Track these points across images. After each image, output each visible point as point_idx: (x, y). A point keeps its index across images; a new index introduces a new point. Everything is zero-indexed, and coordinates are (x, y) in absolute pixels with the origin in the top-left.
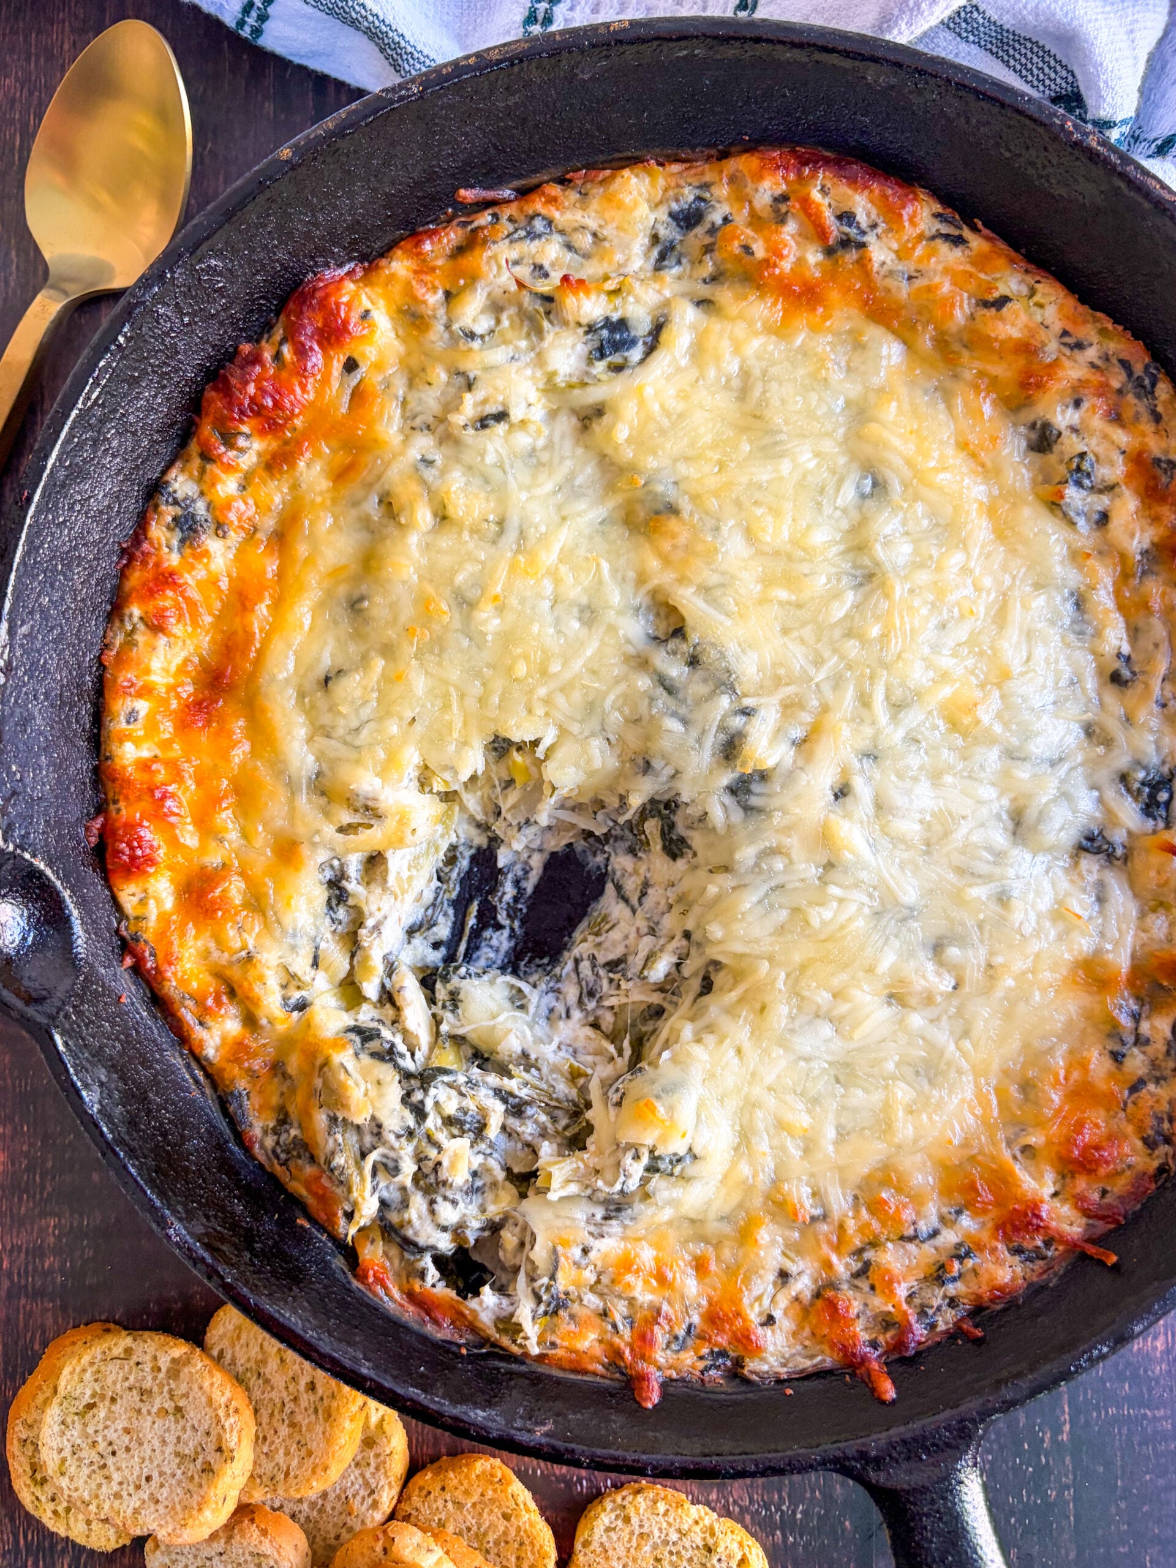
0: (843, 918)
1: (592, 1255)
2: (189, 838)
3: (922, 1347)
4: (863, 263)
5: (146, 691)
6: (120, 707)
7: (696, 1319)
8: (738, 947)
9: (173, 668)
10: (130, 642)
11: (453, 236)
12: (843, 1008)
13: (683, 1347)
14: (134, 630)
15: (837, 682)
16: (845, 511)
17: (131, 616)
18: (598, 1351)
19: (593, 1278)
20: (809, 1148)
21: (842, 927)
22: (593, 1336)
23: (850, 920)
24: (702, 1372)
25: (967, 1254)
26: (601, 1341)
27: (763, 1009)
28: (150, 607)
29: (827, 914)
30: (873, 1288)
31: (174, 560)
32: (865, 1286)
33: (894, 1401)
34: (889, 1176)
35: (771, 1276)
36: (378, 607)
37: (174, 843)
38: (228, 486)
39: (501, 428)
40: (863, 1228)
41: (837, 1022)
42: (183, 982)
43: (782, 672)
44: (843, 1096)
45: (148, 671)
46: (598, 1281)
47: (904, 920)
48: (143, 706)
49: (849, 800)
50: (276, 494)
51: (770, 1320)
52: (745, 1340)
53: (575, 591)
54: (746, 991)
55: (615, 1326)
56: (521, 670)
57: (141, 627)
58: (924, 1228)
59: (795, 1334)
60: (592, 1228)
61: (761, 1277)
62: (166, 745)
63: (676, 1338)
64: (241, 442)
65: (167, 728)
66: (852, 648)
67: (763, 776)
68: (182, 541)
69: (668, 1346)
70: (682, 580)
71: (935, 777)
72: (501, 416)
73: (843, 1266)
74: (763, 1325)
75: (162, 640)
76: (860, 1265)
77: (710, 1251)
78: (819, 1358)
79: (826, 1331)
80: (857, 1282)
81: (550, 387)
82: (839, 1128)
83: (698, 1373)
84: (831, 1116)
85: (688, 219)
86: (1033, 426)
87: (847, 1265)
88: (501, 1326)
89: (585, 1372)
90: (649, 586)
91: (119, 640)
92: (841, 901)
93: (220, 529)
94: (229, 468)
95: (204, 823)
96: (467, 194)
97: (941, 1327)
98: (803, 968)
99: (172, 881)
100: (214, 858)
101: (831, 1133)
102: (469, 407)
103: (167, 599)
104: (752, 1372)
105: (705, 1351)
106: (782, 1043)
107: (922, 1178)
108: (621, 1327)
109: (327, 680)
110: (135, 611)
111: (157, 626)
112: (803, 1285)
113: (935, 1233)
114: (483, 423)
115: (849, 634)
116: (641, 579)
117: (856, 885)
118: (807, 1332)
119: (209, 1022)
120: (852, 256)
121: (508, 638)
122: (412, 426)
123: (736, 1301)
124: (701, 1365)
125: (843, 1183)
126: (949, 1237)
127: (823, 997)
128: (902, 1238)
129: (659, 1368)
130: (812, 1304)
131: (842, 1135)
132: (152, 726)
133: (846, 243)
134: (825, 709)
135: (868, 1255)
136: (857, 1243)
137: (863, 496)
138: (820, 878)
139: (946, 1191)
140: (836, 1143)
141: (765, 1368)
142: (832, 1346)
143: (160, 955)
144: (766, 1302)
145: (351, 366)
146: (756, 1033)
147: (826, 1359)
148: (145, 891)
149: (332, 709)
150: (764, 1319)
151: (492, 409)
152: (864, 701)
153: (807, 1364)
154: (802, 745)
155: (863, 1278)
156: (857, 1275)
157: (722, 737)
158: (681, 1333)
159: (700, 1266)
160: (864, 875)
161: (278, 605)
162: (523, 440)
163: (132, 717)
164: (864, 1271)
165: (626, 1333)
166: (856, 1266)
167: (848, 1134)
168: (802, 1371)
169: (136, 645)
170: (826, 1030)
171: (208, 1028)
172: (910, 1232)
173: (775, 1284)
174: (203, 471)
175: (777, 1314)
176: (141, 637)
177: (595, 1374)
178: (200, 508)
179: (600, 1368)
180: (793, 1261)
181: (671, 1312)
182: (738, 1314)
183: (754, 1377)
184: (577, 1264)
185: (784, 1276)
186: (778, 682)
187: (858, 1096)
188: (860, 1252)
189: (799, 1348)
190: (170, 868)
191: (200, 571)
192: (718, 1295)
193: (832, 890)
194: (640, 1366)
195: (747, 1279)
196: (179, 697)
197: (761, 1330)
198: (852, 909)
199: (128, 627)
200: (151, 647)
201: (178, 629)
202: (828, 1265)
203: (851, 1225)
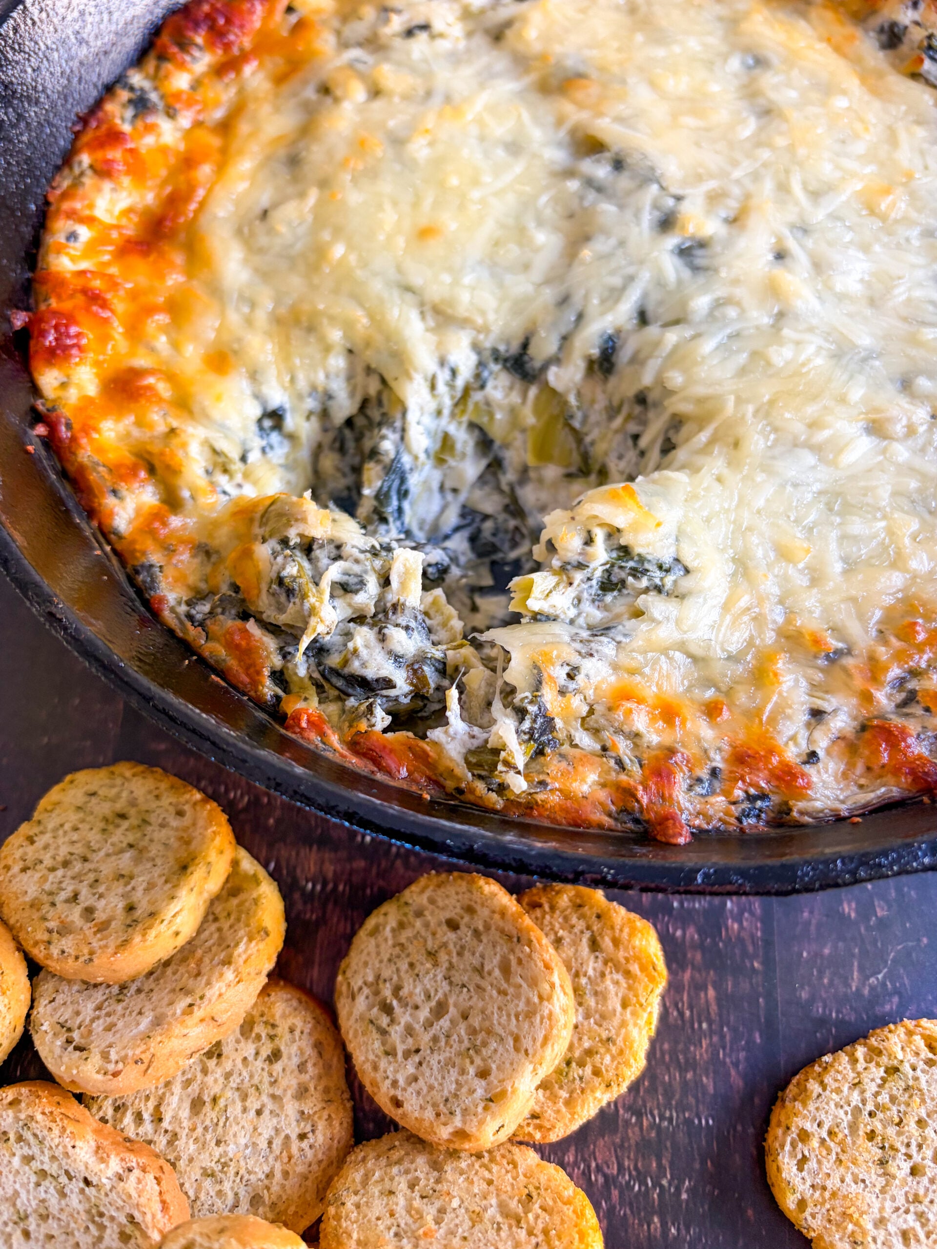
0: (802, 358)
1: (580, 678)
2: (119, 341)
5: (90, 221)
6: (60, 227)
7: (719, 762)
8: (700, 390)
9: (117, 212)
10: (77, 183)
12: (822, 436)
13: (711, 791)
14: (82, 174)
15: (756, 177)
16: (736, 75)
17: (80, 163)
18: (603, 795)
19: (585, 709)
20: (816, 578)
21: (803, 365)
22: (592, 777)
23: (809, 360)
24: (739, 820)
26: (604, 785)
27: (736, 445)
28: (100, 155)
29: (787, 353)
30: (927, 710)
31: (126, 128)
32: (918, 710)
34: (912, 605)
35: (801, 716)
36: (316, 154)
37: (103, 338)
38: (181, 81)
39: (425, 35)
40: (899, 657)
41: (817, 449)
42: (100, 450)
43: (701, 170)
44: (840, 524)
45: (91, 206)
46: (591, 712)
47: (864, 360)
48: (84, 233)
49: (788, 261)
50: (223, 93)
51: (812, 757)
53: (500, 130)
54: (716, 430)
55: (620, 762)
56: (454, 181)
57: (89, 172)
59: (845, 776)
60: (578, 646)
62: (103, 265)
63: (699, 780)
64: (195, 51)
65: (105, 255)
66: (765, 154)
67: (702, 244)
68: (135, 116)
69: (691, 789)
70: (600, 114)
71: (865, 248)
72: (425, 27)
73: (886, 698)
74: (805, 763)
75: (107, 186)
76: (903, 695)
77: (722, 698)
78: (883, 790)
79: (884, 760)
80: (905, 710)
81: (466, 15)
82: (845, 560)
83: (733, 820)
84: (833, 546)
86: (882, 30)
87: (889, 697)
88: (473, 760)
90: (568, 126)
91: (66, 184)
92: (798, 343)
93: (171, 113)
94: (182, 66)
95: (134, 330)
98: (772, 403)
99: (97, 375)
100: (141, 361)
101: (836, 565)
102: (397, 23)
103: (115, 154)
104: (802, 813)
105: (739, 793)
106: (766, 469)
108: (627, 761)
109: (265, 212)
110: (85, 159)
111: (104, 171)
112: (842, 721)
114: (409, 33)
115: (759, 144)
116: (560, 121)
117: (810, 330)
118: (860, 768)
119: (123, 487)
121: (438, 163)
124: (735, 810)
125: (861, 618)
127: (798, 428)
129: (685, 814)
130: (858, 739)
131: (851, 566)
132: (92, 248)
134: (748, 196)
137: (749, 68)
138: (773, 326)
140: (846, 572)
141: (818, 805)
142: (896, 771)
143: (76, 426)
144: (803, 741)
145: (290, 9)
146: (733, 464)
148: (68, 376)
149: (271, 232)
150: (805, 758)
151: (420, 21)
152: (783, 188)
153: (869, 797)
154: (735, 221)
155: (914, 704)
156: (904, 704)
157: (657, 214)
158: (704, 774)
159: (712, 711)
160: (814, 322)
161: (221, 168)
162: (444, 45)
163: (72, 236)
164: (911, 698)
165: (636, 769)
166: (900, 697)
167: (856, 562)
168: (864, 806)
169: (83, 184)
170: (810, 459)
171: (121, 499)
173: (808, 722)
174: (158, 69)
175: (821, 753)
176: (89, 180)
177: (600, 826)
178: (153, 97)
179: (607, 821)
180: (823, 699)
181: (687, 753)
182: (771, 752)
183: (807, 819)
184: (562, 692)
185: (817, 714)
186: (699, 178)
187: (857, 526)
188: (902, 681)
189: (855, 785)
190: (97, 364)
191: (149, 140)
192: (741, 736)
193: (786, 332)
194: (660, 808)
195: (773, 720)
196: (121, 234)
197: (807, 769)
198: (811, 349)
199: (77, 171)
200: (99, 190)
201: (126, 181)
202: (867, 698)
203: (883, 654)
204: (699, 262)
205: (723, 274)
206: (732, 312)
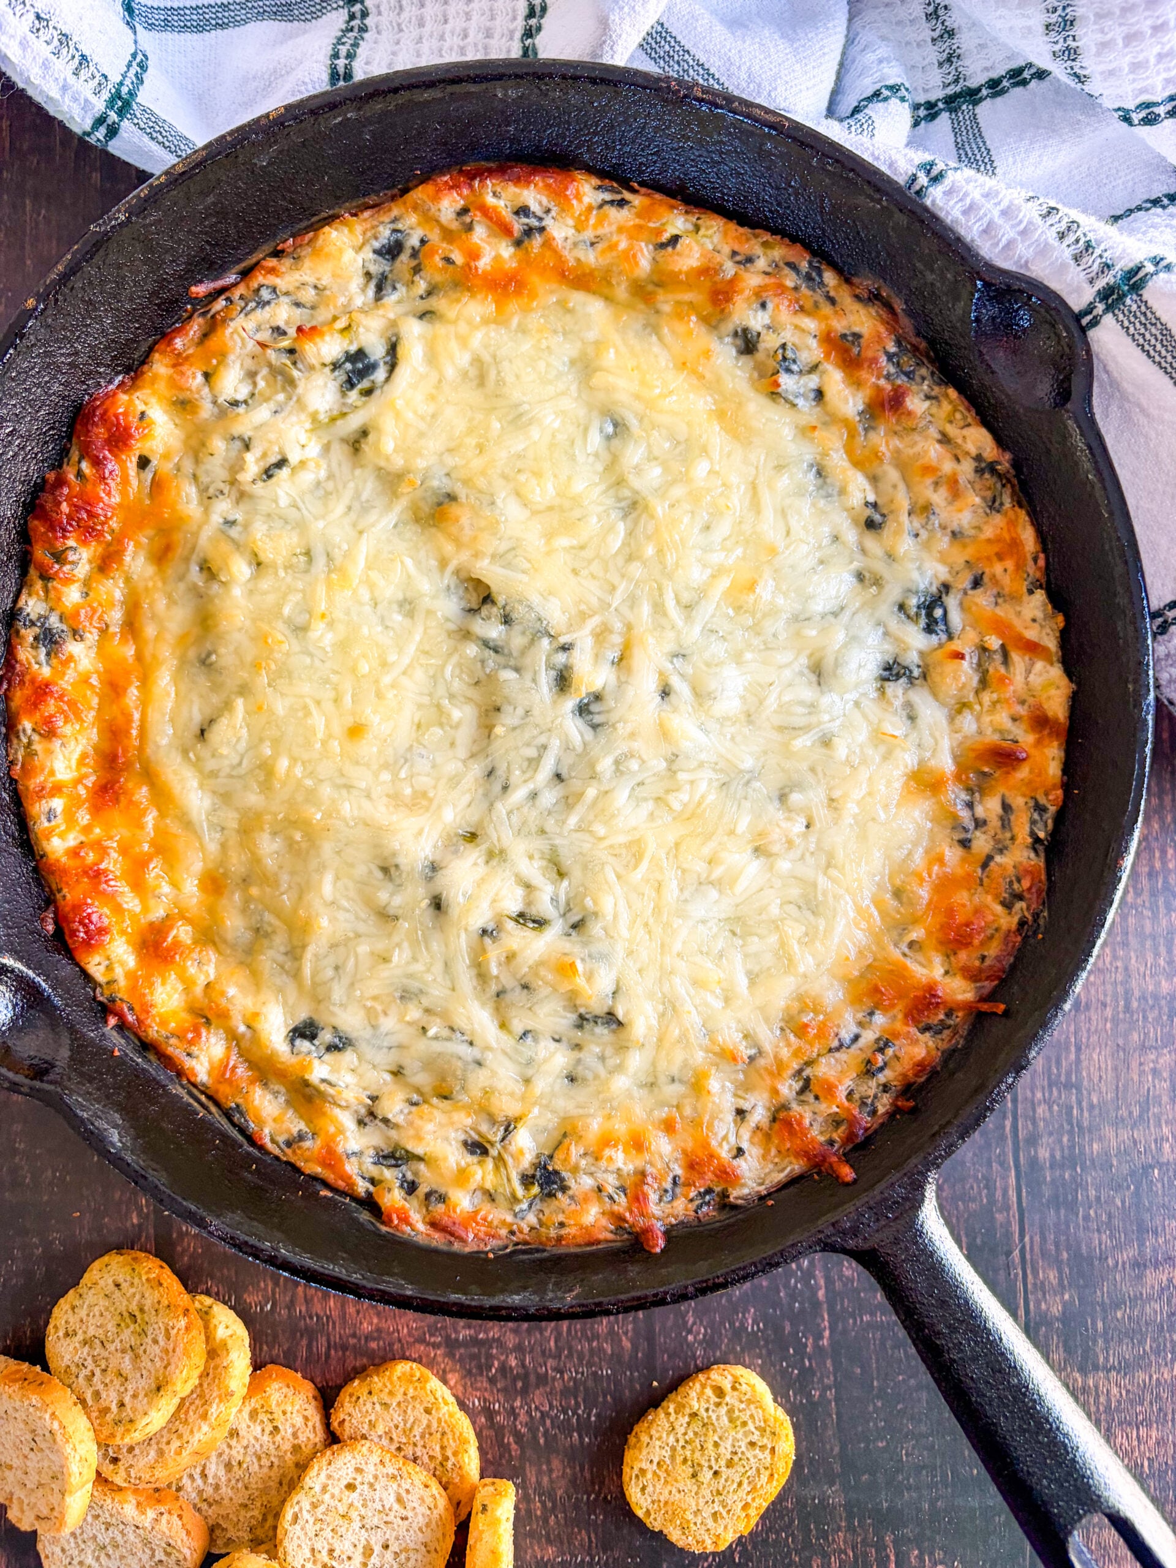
0: (697, 796)
2: (131, 902)
3: (870, 1132)
4: (548, 244)
5: (57, 789)
6: (38, 809)
7: (679, 1171)
9: (74, 766)
10: (30, 754)
11: (196, 327)
12: (719, 871)
13: (674, 1197)
14: (30, 741)
15: (632, 601)
16: (596, 455)
17: (24, 730)
18: (604, 1222)
20: (729, 999)
21: (699, 804)
22: (595, 1211)
23: (703, 797)
24: (696, 1212)
25: (887, 1044)
26: (603, 1213)
28: (37, 718)
29: (684, 797)
30: (817, 1098)
31: (46, 672)
32: (810, 1098)
33: (855, 1181)
34: (805, 1003)
35: (730, 1117)
36: (225, 656)
37: (118, 909)
38: (72, 595)
39: (284, 472)
40: (796, 1053)
41: (718, 884)
42: (163, 1023)
43: (583, 607)
44: (743, 946)
45: (52, 773)
47: (748, 782)
48: (58, 804)
49: (672, 697)
50: (113, 589)
51: (740, 1152)
52: (726, 1175)
53: (389, 591)
55: (611, 1197)
57: (36, 737)
58: (846, 1036)
59: (764, 1157)
61: (721, 1120)
62: (87, 829)
63: (666, 1191)
64: (71, 556)
65: (84, 817)
66: (636, 570)
67: (597, 697)
68: (48, 654)
69: (660, 1200)
70: (477, 555)
71: (738, 659)
72: (281, 463)
73: (788, 1088)
74: (735, 1157)
75: (57, 743)
76: (801, 1083)
77: (675, 1113)
78: (789, 1169)
79: (788, 1145)
80: (802, 1098)
81: (317, 425)
82: (749, 973)
83: (692, 1214)
84: (738, 966)
85: (392, 251)
86: (736, 334)
87: (791, 1087)
89: (599, 1242)
90: (451, 568)
91: (20, 754)
92: (692, 782)
93: (77, 634)
94: (68, 581)
95: (138, 885)
96: (200, 290)
97: (881, 1110)
99: (128, 942)
100: (158, 913)
101: (743, 982)
102: (253, 465)
103: (51, 706)
104: (737, 1198)
105: (693, 1194)
107: (833, 995)
108: (616, 1197)
109: (202, 732)
110: (27, 724)
111: (48, 733)
112: (759, 1115)
113: (856, 1038)
114: (268, 473)
115: (630, 559)
116: (443, 563)
117: (701, 765)
118: (773, 1152)
119: (195, 1050)
120: (537, 240)
121: (343, 646)
122: (208, 497)
123: (706, 1145)
124: (692, 1206)
125: (767, 1020)
126: (869, 1037)
127: (700, 867)
128: (830, 1050)
129: (658, 1219)
130: (771, 1129)
131: (753, 979)
132: (70, 816)
133: (529, 232)
134: (629, 627)
135: (808, 1072)
136: (796, 1066)
137: (608, 438)
138: (668, 771)
139: (855, 1000)
140: (749, 987)
141: (746, 1191)
142: (797, 1155)
143: (137, 1008)
144: (732, 1139)
145: (144, 463)
146: (656, 913)
147: (796, 1166)
148: (108, 958)
149: (214, 754)
150: (735, 1152)
151: (273, 459)
152: (659, 608)
153: (780, 1177)
154: (621, 661)
155: (807, 1092)
156: (802, 1091)
157: (553, 674)
158: (668, 1185)
159: (669, 1127)
160: (703, 756)
161: (145, 681)
162: (307, 478)
163: (51, 815)
164: (806, 1087)
165: (622, 1200)
166: (797, 1086)
167: (757, 975)
168: (778, 1183)
169: (36, 754)
170: (713, 894)
171: (197, 1057)
172: (836, 1044)
173: (735, 1121)
174: (47, 591)
175: (745, 1145)
176: (38, 746)
177: (607, 1241)
178: (54, 621)
179: (610, 1236)
180: (745, 1099)
181: (654, 1171)
182: (712, 1156)
183: (740, 1202)
185: (740, 1113)
186: (583, 616)
187: (755, 944)
188: (799, 1072)
189: (771, 1166)
190: (123, 932)
191: (70, 675)
192: (690, 1145)
193: (681, 776)
194: (641, 1222)
195: (710, 1126)
196: (86, 787)
197: (735, 1163)
198: (703, 787)
199: (25, 740)
200: (50, 752)
201: (67, 730)
202: (775, 1092)
203: (785, 1053)
204: (597, 719)
205: (620, 731)
206: (634, 765)
